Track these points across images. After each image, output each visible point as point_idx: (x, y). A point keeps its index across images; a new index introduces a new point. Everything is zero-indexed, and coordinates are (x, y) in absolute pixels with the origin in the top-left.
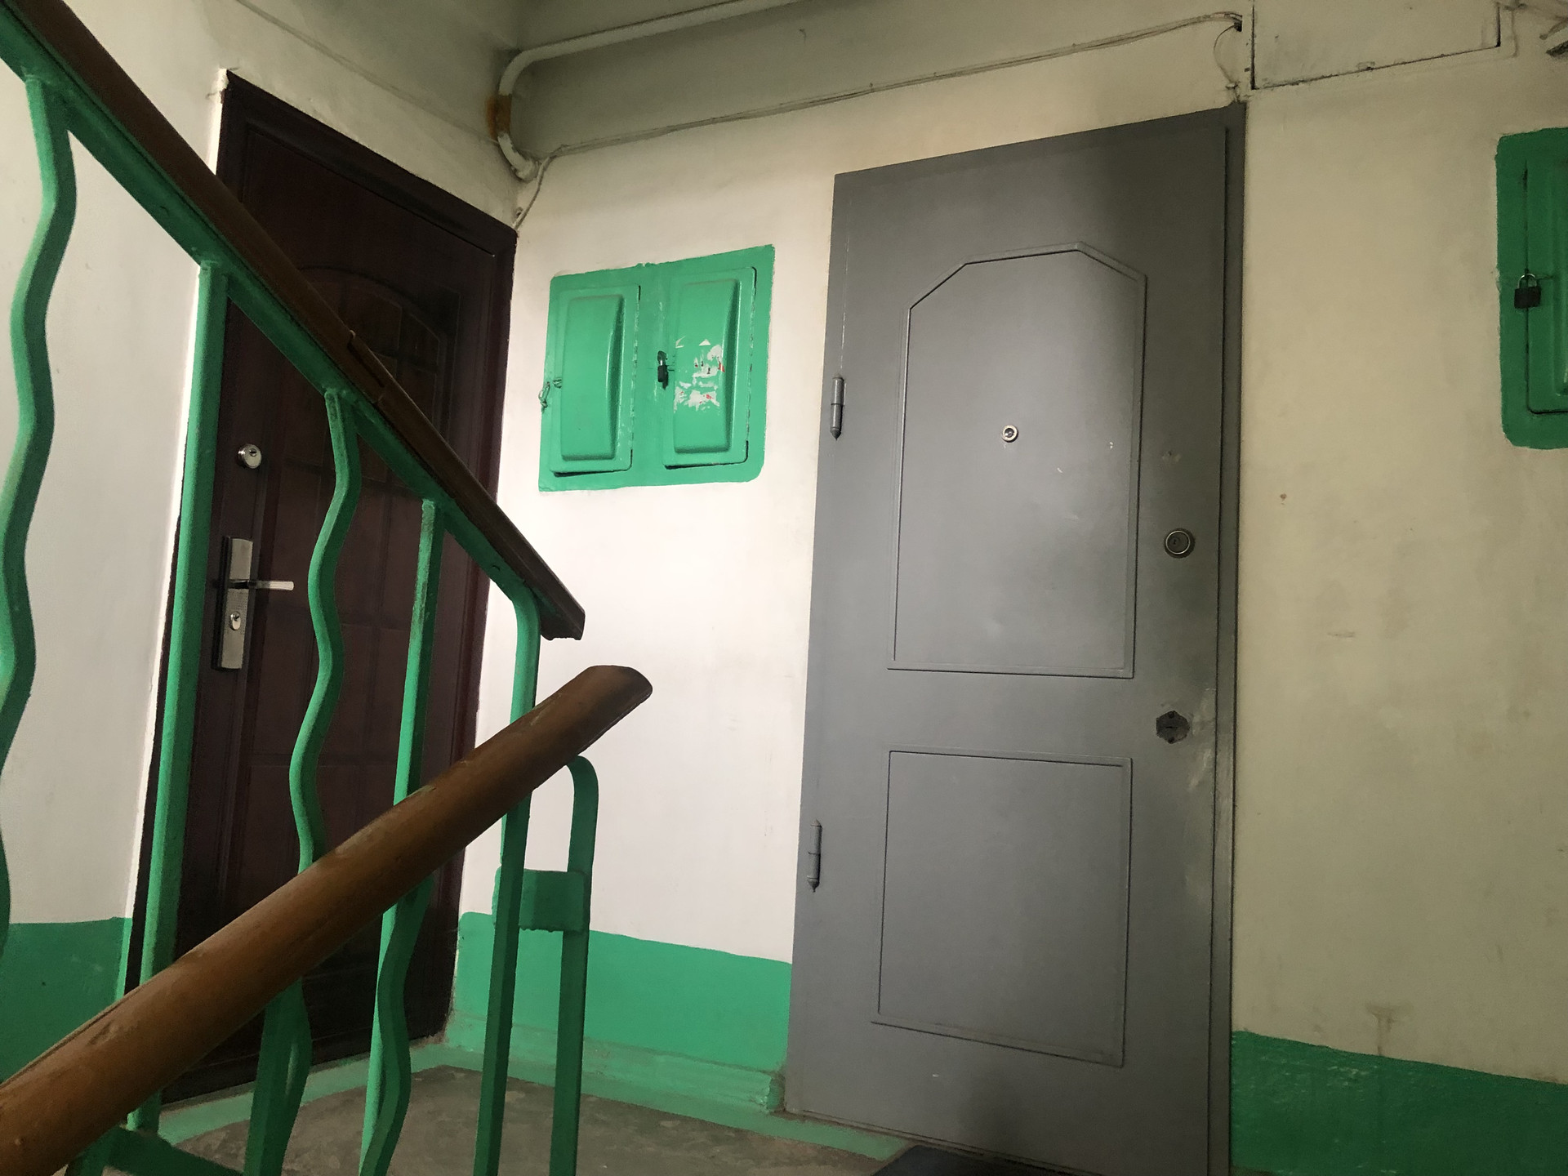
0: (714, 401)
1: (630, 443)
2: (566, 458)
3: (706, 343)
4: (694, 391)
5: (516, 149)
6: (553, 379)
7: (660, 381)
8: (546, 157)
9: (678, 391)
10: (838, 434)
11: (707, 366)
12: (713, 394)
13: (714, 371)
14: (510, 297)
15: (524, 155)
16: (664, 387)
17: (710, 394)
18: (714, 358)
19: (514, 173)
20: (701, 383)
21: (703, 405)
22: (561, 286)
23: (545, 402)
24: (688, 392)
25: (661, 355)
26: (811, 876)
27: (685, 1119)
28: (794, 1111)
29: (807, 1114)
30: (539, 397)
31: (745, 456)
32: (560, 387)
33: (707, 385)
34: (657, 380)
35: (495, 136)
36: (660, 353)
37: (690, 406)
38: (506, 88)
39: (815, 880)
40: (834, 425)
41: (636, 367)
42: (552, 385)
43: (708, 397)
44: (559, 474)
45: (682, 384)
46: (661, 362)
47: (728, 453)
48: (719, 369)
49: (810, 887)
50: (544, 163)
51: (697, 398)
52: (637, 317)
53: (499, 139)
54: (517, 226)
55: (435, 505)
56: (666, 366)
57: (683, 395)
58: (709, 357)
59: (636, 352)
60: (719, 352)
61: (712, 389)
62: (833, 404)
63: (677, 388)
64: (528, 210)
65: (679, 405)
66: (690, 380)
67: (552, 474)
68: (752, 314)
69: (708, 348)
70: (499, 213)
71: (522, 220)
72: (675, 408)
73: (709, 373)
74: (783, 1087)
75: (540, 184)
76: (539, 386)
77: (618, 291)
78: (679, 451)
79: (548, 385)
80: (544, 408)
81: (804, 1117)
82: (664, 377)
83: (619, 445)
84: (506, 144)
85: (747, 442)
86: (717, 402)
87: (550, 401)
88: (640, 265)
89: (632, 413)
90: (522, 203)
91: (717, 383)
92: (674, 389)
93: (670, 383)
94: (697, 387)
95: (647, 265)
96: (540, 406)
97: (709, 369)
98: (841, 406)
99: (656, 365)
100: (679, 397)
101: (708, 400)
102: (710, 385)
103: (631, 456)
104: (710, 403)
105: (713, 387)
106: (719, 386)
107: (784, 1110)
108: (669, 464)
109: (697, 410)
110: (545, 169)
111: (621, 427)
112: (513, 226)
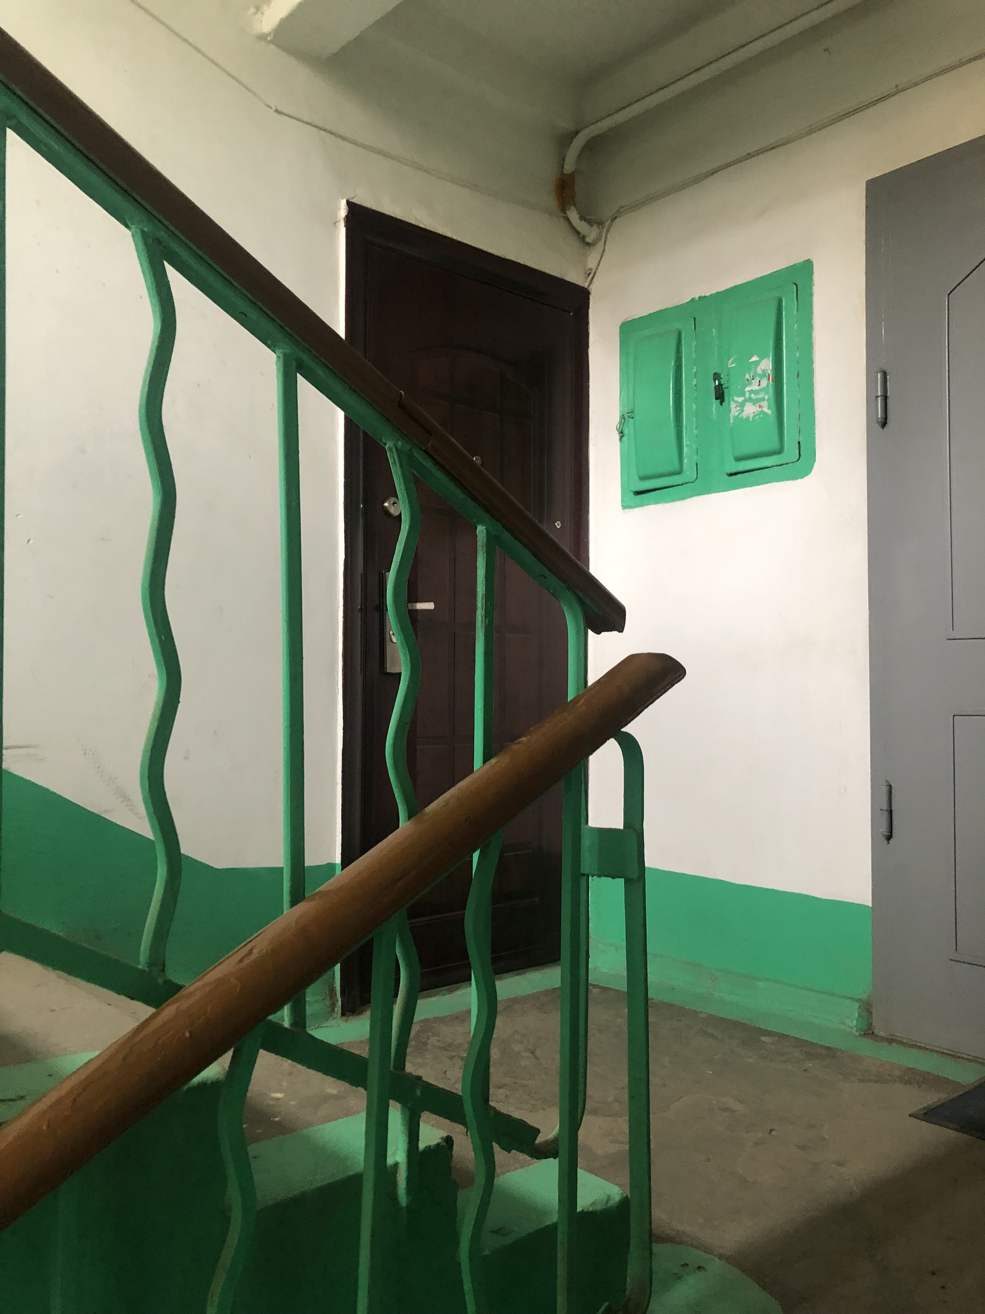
0: (766, 410)
1: (695, 457)
2: (642, 478)
3: (755, 358)
4: (748, 404)
5: (582, 218)
6: (627, 411)
7: (717, 399)
8: (608, 220)
9: (733, 405)
10: (884, 424)
11: (758, 379)
12: (765, 404)
13: (764, 383)
14: (588, 347)
15: (590, 223)
16: (721, 403)
17: (761, 404)
18: (764, 371)
19: (582, 238)
20: (753, 396)
21: (757, 415)
22: (629, 329)
23: (622, 432)
24: (742, 405)
25: (716, 376)
26: (884, 829)
27: (784, 1037)
28: (882, 1034)
29: (894, 1038)
30: (617, 429)
31: (798, 457)
32: (633, 418)
33: (758, 396)
34: (714, 399)
35: (564, 210)
36: (715, 374)
37: (744, 417)
38: (569, 167)
39: (889, 834)
40: (879, 416)
41: (696, 390)
42: (626, 416)
43: (760, 406)
44: (638, 493)
45: (736, 399)
46: (717, 382)
47: (781, 455)
48: (769, 380)
49: (883, 839)
50: (607, 224)
51: (750, 410)
52: (694, 345)
53: (567, 212)
54: (589, 285)
55: (486, 529)
56: (722, 385)
57: (738, 409)
58: (759, 371)
59: (696, 377)
60: (767, 365)
61: (763, 399)
62: (877, 397)
63: (732, 403)
64: (597, 269)
65: (736, 418)
66: (743, 394)
67: (632, 493)
68: (796, 325)
69: (757, 363)
70: (574, 277)
71: (593, 278)
72: (732, 421)
73: (759, 385)
74: (870, 1013)
75: (605, 244)
76: (617, 419)
77: (677, 325)
78: (739, 459)
79: (623, 417)
80: (621, 438)
81: (891, 1040)
82: (720, 395)
83: (686, 461)
84: (573, 215)
85: (799, 443)
86: (768, 409)
87: (626, 432)
88: (693, 300)
89: (695, 431)
90: (591, 263)
91: (767, 393)
92: (729, 404)
93: (726, 399)
94: (750, 400)
95: (700, 298)
96: (618, 437)
97: (759, 382)
98: (885, 398)
99: (712, 385)
100: (734, 411)
101: (760, 410)
102: (761, 396)
103: (697, 469)
104: (762, 412)
105: (764, 398)
106: (770, 395)
107: (873, 1033)
108: (729, 472)
109: (751, 420)
110: (608, 231)
111: (687, 445)
112: (586, 285)
